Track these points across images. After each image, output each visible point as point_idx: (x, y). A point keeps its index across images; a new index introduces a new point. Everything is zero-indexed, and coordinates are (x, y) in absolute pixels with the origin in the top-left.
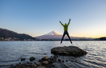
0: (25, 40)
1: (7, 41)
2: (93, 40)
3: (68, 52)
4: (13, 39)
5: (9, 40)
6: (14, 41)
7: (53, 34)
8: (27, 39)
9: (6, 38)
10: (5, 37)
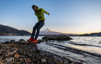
0: (24, 35)
1: (9, 36)
2: (78, 36)
3: (56, 38)
4: (15, 34)
5: (11, 35)
6: (15, 36)
7: (47, 31)
8: (27, 34)
9: (9, 34)
10: (7, 33)
